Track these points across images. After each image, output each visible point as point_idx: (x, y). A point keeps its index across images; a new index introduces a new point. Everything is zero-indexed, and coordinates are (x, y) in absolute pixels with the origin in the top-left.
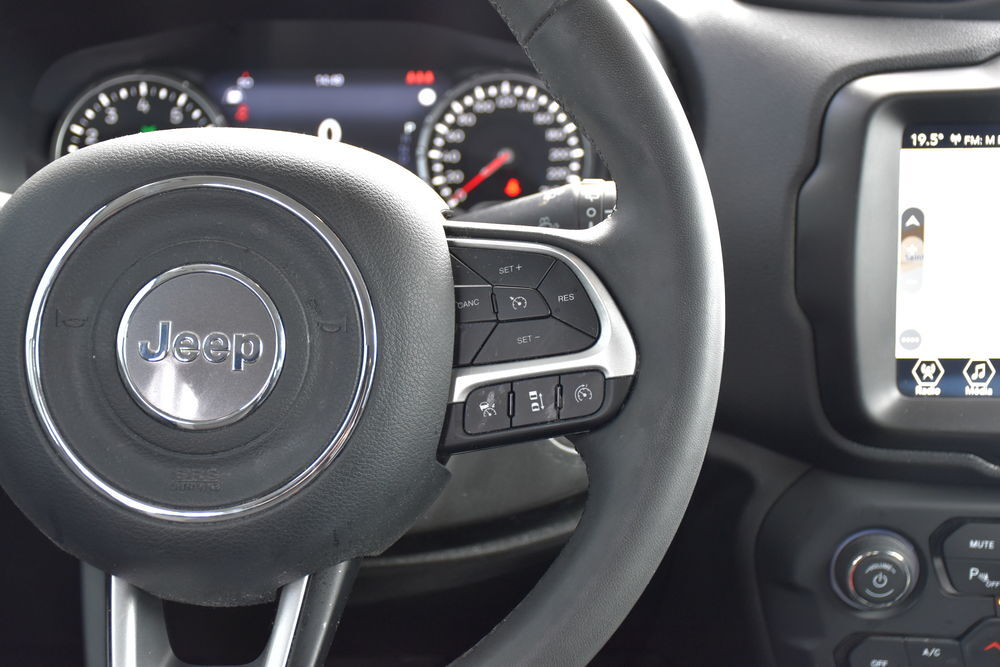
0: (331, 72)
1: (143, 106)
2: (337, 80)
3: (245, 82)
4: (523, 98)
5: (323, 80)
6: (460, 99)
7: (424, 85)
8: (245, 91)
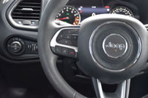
0: (94, 6)
1: (67, 10)
2: (95, 7)
3: (81, 7)
4: (124, 10)
5: (93, 7)
6: (114, 10)
7: (108, 8)
8: (82, 9)
